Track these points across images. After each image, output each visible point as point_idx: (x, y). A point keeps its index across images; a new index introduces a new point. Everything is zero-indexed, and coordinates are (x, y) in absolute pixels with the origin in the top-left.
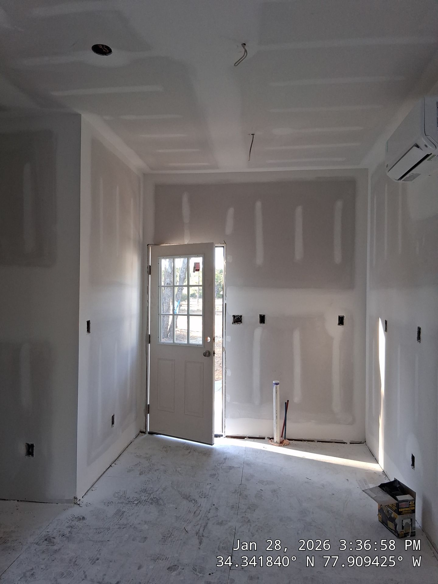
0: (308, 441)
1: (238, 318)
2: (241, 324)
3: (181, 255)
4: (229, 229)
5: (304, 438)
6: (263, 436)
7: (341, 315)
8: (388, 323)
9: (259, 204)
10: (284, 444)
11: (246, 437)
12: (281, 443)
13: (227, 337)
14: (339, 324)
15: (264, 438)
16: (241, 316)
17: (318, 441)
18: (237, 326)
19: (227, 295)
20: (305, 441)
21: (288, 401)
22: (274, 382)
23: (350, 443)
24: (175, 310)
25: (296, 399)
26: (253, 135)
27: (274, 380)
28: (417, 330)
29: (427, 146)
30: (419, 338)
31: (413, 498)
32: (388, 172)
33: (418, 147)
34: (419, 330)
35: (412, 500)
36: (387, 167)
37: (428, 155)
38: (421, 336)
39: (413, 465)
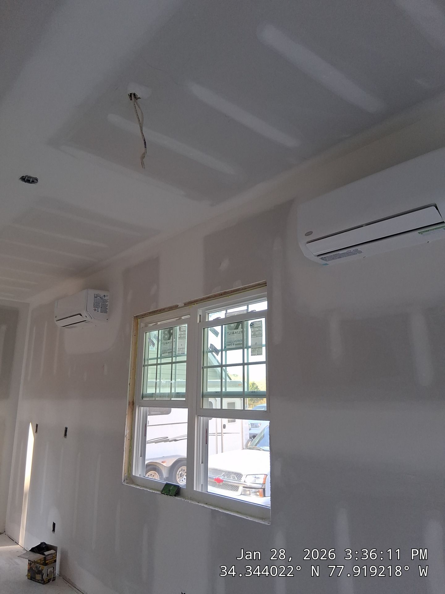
8: (38, 426)
28: (64, 429)
29: (86, 317)
30: (65, 435)
31: (55, 552)
32: (56, 321)
33: (81, 315)
34: (66, 429)
35: (55, 553)
36: (56, 317)
37: (85, 321)
38: (67, 433)
39: (54, 530)
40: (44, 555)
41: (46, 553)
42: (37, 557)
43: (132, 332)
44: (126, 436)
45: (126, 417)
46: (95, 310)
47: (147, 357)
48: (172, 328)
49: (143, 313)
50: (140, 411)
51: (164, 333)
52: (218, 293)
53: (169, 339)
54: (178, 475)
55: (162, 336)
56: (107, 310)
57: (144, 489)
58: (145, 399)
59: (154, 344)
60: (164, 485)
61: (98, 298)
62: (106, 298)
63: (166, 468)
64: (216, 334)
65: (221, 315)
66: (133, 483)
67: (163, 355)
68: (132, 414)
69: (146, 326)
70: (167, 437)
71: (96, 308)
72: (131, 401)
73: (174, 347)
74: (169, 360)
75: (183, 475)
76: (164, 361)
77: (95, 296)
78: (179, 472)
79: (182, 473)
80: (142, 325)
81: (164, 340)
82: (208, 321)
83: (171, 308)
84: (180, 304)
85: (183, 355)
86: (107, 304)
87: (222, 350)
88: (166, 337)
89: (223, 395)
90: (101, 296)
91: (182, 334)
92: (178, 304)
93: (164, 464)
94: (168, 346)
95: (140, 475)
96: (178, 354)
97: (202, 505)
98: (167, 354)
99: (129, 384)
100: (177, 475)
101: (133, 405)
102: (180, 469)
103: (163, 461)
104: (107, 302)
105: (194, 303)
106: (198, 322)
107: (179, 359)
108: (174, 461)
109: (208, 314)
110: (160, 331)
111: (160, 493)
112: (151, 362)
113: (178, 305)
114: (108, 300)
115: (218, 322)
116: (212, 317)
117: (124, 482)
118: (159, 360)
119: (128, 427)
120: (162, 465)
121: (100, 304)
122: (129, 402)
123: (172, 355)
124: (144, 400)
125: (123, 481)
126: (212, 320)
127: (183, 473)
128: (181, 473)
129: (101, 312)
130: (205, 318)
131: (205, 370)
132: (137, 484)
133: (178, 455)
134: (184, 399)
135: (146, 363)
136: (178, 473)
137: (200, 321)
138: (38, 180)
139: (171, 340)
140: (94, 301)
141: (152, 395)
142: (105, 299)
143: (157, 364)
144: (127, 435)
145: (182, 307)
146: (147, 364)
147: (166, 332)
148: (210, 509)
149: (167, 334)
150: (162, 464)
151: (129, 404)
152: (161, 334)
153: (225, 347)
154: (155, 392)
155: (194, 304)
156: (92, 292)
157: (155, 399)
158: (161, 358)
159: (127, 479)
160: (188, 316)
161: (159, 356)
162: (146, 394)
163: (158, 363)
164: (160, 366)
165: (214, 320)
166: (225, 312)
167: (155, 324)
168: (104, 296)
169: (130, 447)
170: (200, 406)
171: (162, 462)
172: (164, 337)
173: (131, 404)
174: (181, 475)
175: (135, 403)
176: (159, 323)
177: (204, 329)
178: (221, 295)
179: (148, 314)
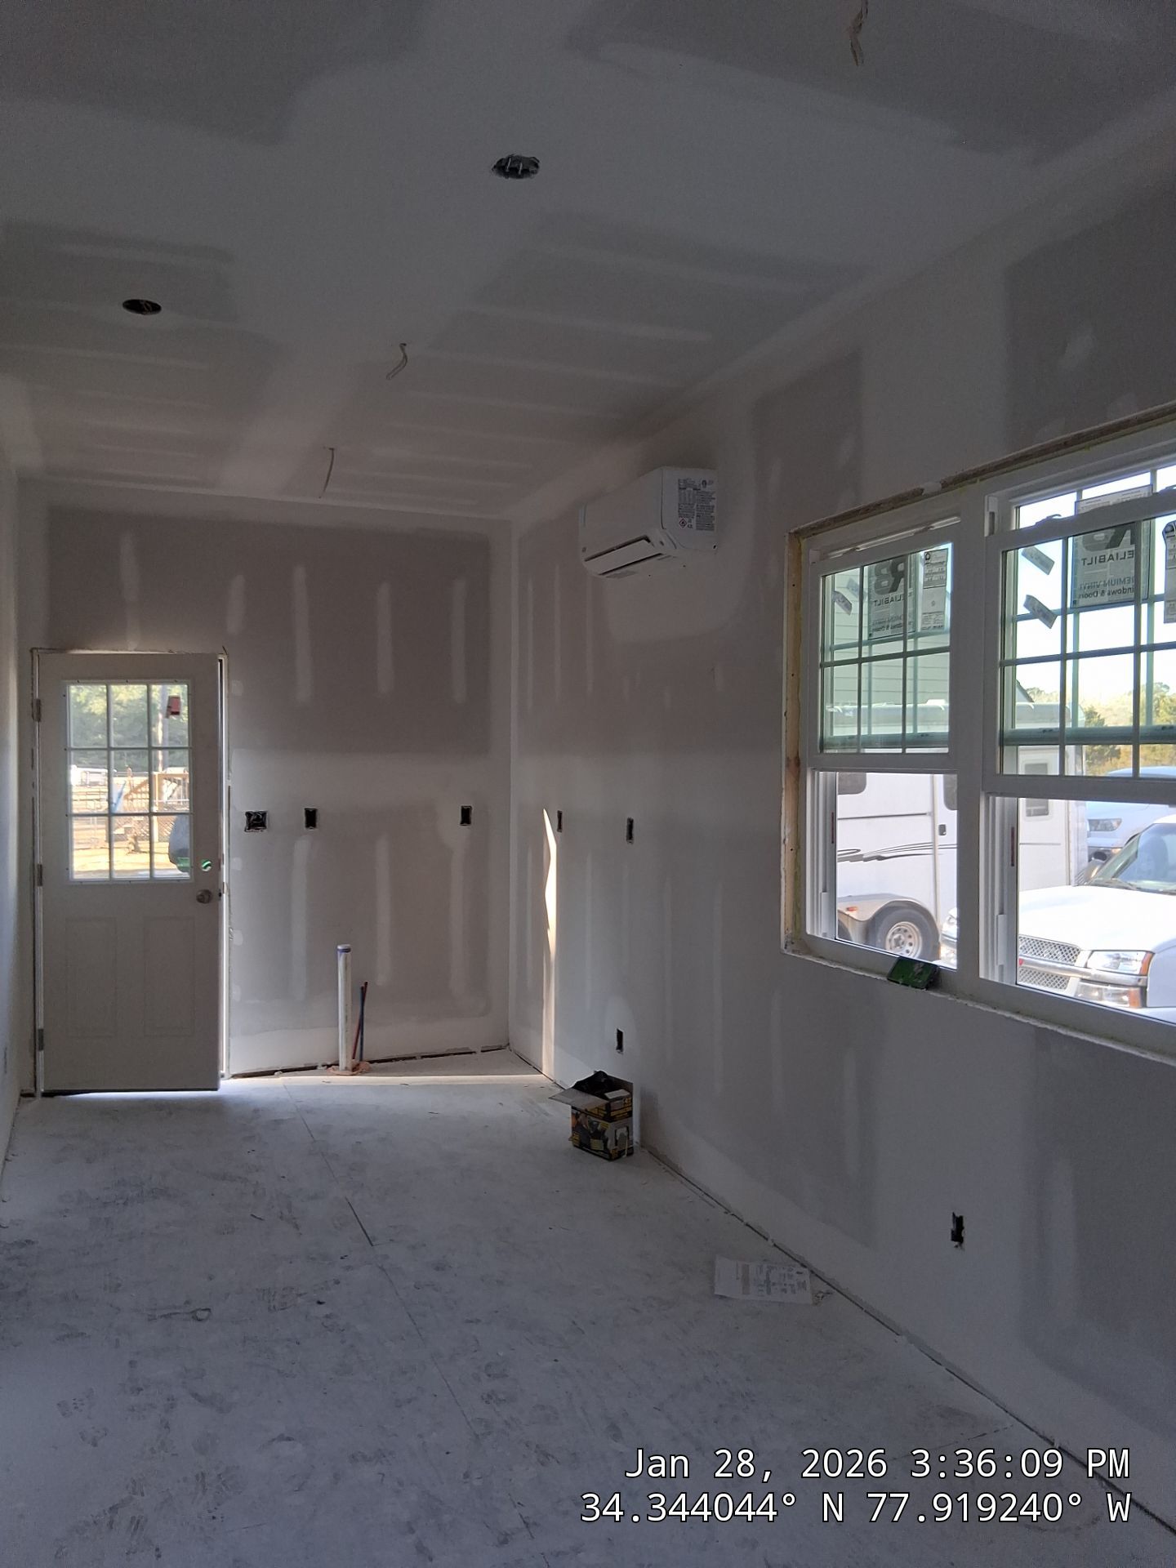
0: (404, 1059)
1: (258, 819)
2: (265, 831)
3: (130, 678)
4: (234, 623)
5: (395, 1055)
6: (313, 1063)
7: (466, 804)
8: (563, 815)
9: (300, 574)
10: (360, 1070)
11: (277, 1071)
12: (355, 1070)
13: (234, 860)
14: (462, 823)
15: (315, 1068)
16: (264, 814)
17: (423, 1057)
18: (256, 835)
19: (232, 768)
20: (396, 1060)
21: (366, 983)
22: (340, 947)
23: (482, 1051)
24: (113, 805)
25: (381, 977)
26: (332, 449)
27: (340, 944)
28: (626, 824)
29: (662, 543)
30: (630, 836)
31: (628, 1093)
32: (586, 561)
33: (648, 541)
34: (631, 823)
35: (628, 1097)
36: (584, 550)
37: (659, 554)
38: (634, 832)
39: (620, 1047)
40: (606, 1098)
41: (610, 1095)
42: (590, 1101)
43: (785, 577)
44: (785, 840)
45: (781, 796)
46: (683, 524)
47: (828, 643)
48: (903, 558)
49: (815, 522)
50: (817, 782)
51: (877, 575)
52: (1052, 442)
53: (894, 589)
54: (890, 940)
55: (873, 583)
56: (714, 522)
57: (841, 967)
58: (828, 751)
59: (848, 606)
60: (894, 961)
61: (688, 489)
62: (708, 488)
63: (857, 922)
64: (1045, 564)
65: (1062, 506)
66: (810, 952)
67: (876, 635)
68: (797, 788)
69: (824, 556)
70: (858, 851)
71: (687, 520)
72: (792, 758)
73: (910, 609)
74: (897, 647)
75: (903, 943)
76: (878, 649)
77: (679, 485)
78: (893, 934)
79: (900, 937)
80: (814, 555)
81: (878, 592)
82: (1019, 531)
83: (900, 501)
84: (931, 486)
85: (939, 631)
86: (711, 504)
87: (1064, 612)
88: (885, 583)
89: (1068, 739)
90: (697, 484)
91: (935, 573)
92: (922, 486)
93: (853, 914)
94: (892, 610)
95: (825, 934)
96: (923, 629)
97: (1007, 1015)
98: (888, 632)
99: (785, 715)
100: (887, 942)
101: (797, 766)
102: (894, 928)
103: (849, 906)
104: (713, 500)
105: (974, 479)
106: (986, 534)
107: (923, 643)
108: (879, 908)
109: (1017, 508)
110: (866, 568)
111: (885, 979)
112: (839, 656)
113: (922, 490)
114: (713, 493)
115: (1050, 529)
116: (1030, 515)
117: (786, 948)
118: (865, 649)
119: (787, 820)
120: (848, 916)
121: (695, 507)
122: (788, 759)
123: (905, 632)
124: (827, 754)
125: (783, 946)
126: (1033, 524)
127: (903, 938)
128: (896, 936)
129: (697, 529)
130: (1007, 518)
131: (1008, 669)
132: (820, 955)
133: (889, 894)
134: (946, 750)
135: (828, 659)
136: (889, 937)
137: (992, 532)
138: (539, 164)
139: (900, 592)
140: (680, 499)
141: (847, 742)
142: (706, 490)
143: (860, 661)
144: (787, 839)
145: (938, 493)
146: (830, 660)
147: (884, 571)
148: (1031, 1025)
149: (885, 577)
150: (847, 913)
151: (787, 766)
152: (869, 576)
153: (1074, 602)
154: (856, 734)
155: (975, 482)
156: (671, 477)
157: (859, 750)
158: (870, 643)
159: (793, 943)
160: (954, 520)
161: (865, 637)
162: (830, 738)
163: (908, 650)
164: (867, 664)
165: (1037, 523)
166: (1073, 497)
167: (849, 549)
168: (704, 483)
169: (795, 868)
170: (995, 766)
171: (848, 909)
172: (878, 585)
173: (793, 763)
174: (897, 941)
175: (801, 761)
176: (862, 547)
177: (1005, 553)
178: (1066, 444)
179: (829, 524)
